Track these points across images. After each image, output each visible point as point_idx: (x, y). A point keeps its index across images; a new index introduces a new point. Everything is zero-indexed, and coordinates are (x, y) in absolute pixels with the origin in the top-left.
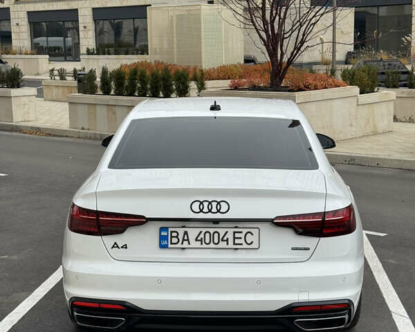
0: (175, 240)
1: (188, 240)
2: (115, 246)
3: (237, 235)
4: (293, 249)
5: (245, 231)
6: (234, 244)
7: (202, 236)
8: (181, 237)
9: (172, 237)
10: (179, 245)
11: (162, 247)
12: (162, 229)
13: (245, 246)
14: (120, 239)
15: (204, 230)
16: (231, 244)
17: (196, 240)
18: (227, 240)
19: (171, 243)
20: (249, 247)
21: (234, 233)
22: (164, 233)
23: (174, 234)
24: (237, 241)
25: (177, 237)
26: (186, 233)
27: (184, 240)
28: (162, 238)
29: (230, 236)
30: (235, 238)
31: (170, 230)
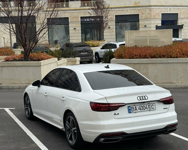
0: (133, 110)
1: (136, 109)
2: (115, 114)
3: (149, 106)
5: (151, 105)
6: (149, 109)
8: (134, 109)
10: (134, 111)
11: (130, 112)
12: (129, 107)
14: (116, 112)
15: (140, 106)
16: (148, 110)
17: (139, 109)
19: (132, 111)
20: (153, 109)
21: (149, 105)
22: (129, 108)
23: (132, 108)
24: (150, 108)
26: (136, 107)
27: (135, 110)
28: (129, 110)
29: (148, 107)
30: (149, 107)
31: (131, 107)
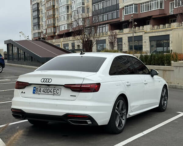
0: (37, 91)
1: (40, 91)
2: (22, 92)
3: (54, 90)
4: (71, 96)
5: (57, 89)
7: (44, 90)
9: (36, 90)
10: (38, 93)
11: (34, 93)
12: (34, 87)
13: (56, 94)
15: (45, 88)
16: (52, 93)
17: (43, 91)
18: (51, 92)
21: (54, 89)
22: (34, 89)
23: (37, 89)
25: (38, 90)
26: (40, 89)
27: (39, 91)
30: (54, 91)
31: (36, 88)
